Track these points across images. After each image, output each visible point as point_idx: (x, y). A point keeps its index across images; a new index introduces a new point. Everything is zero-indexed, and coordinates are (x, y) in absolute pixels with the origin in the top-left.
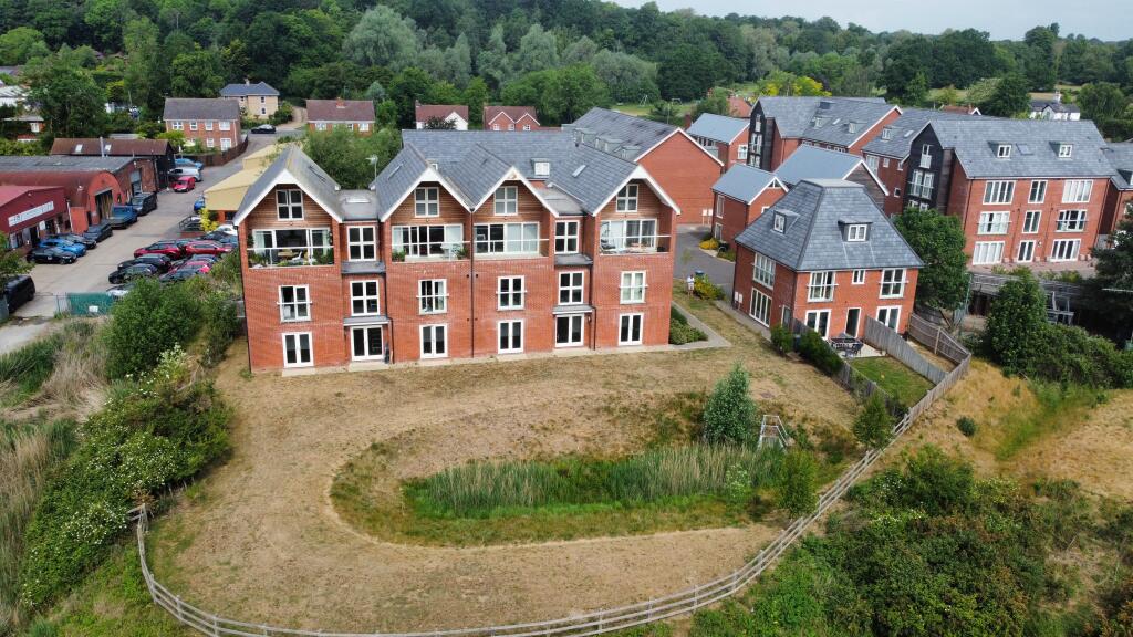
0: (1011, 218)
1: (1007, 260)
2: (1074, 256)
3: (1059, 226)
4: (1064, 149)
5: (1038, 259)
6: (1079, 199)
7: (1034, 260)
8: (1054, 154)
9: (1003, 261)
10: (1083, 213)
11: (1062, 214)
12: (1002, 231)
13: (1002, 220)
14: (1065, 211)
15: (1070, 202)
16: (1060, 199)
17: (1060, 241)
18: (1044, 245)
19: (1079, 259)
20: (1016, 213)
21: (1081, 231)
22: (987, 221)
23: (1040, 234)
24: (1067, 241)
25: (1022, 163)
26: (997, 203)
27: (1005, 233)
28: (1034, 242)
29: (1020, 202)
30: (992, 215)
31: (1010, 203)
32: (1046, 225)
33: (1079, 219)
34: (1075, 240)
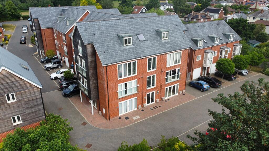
0: (138, 83)
1: (140, 107)
2: (176, 93)
3: (167, 80)
4: (164, 34)
5: (158, 100)
6: (176, 63)
7: (156, 101)
8: (159, 38)
9: (138, 108)
10: (178, 70)
11: (167, 73)
12: (135, 92)
13: (133, 85)
14: (169, 71)
15: (171, 66)
16: (166, 65)
17: (168, 87)
18: (161, 92)
19: (179, 93)
20: (141, 79)
21: (178, 79)
22: (123, 89)
23: (157, 87)
24: (172, 86)
25: (140, 47)
26: (128, 76)
27: (136, 92)
28: (155, 92)
29: (143, 72)
30: (126, 85)
31: (136, 74)
32: (160, 81)
33: (177, 74)
34: (176, 85)
